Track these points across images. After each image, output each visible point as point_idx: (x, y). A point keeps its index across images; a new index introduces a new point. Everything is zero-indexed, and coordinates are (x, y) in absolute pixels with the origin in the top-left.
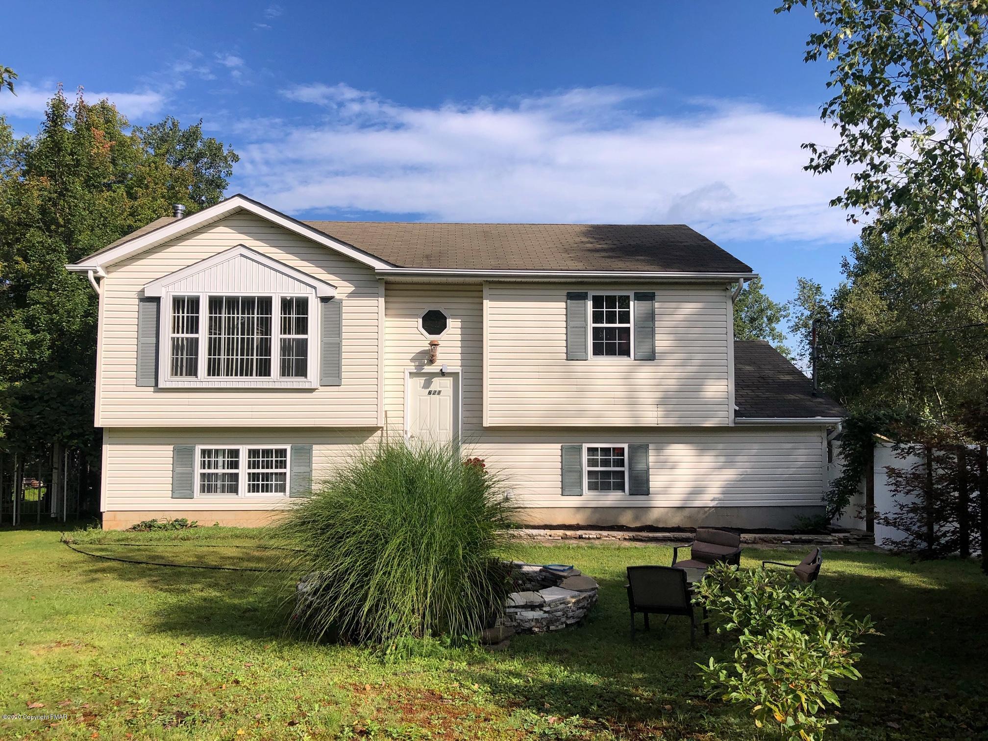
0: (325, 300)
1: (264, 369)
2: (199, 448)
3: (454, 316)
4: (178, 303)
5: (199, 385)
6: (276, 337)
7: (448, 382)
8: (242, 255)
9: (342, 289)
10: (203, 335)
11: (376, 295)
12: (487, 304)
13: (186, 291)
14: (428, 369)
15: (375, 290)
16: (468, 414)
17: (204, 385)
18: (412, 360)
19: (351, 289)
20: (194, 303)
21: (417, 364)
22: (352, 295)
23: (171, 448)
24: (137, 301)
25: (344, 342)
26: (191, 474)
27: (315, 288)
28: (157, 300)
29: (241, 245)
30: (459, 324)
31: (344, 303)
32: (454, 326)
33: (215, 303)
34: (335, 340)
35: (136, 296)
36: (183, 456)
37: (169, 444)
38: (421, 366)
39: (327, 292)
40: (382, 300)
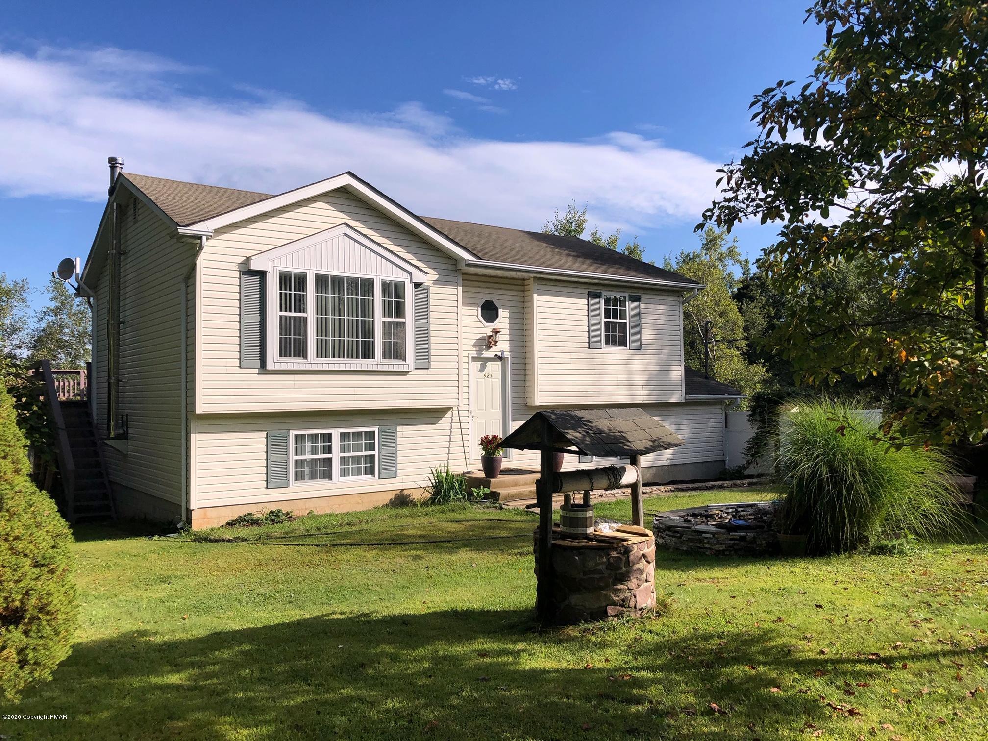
0: (417, 285)
1: (367, 352)
2: (293, 433)
3: (504, 307)
4: (285, 279)
5: (308, 367)
6: (379, 319)
7: (497, 365)
8: (345, 235)
9: (429, 277)
10: (311, 314)
11: (455, 284)
12: (536, 298)
13: (293, 267)
14: (486, 354)
15: (454, 279)
16: (516, 395)
17: (314, 367)
18: (474, 345)
19: (436, 277)
20: (301, 280)
21: (478, 349)
22: (437, 282)
23: (264, 434)
24: (237, 274)
25: (432, 327)
26: (287, 462)
27: (410, 274)
28: (262, 274)
29: (346, 224)
30: (507, 315)
31: (432, 290)
32: (504, 315)
33: (322, 281)
34: (425, 325)
35: (236, 268)
36: (276, 444)
37: (262, 431)
38: (480, 352)
39: (418, 277)
40: (460, 288)
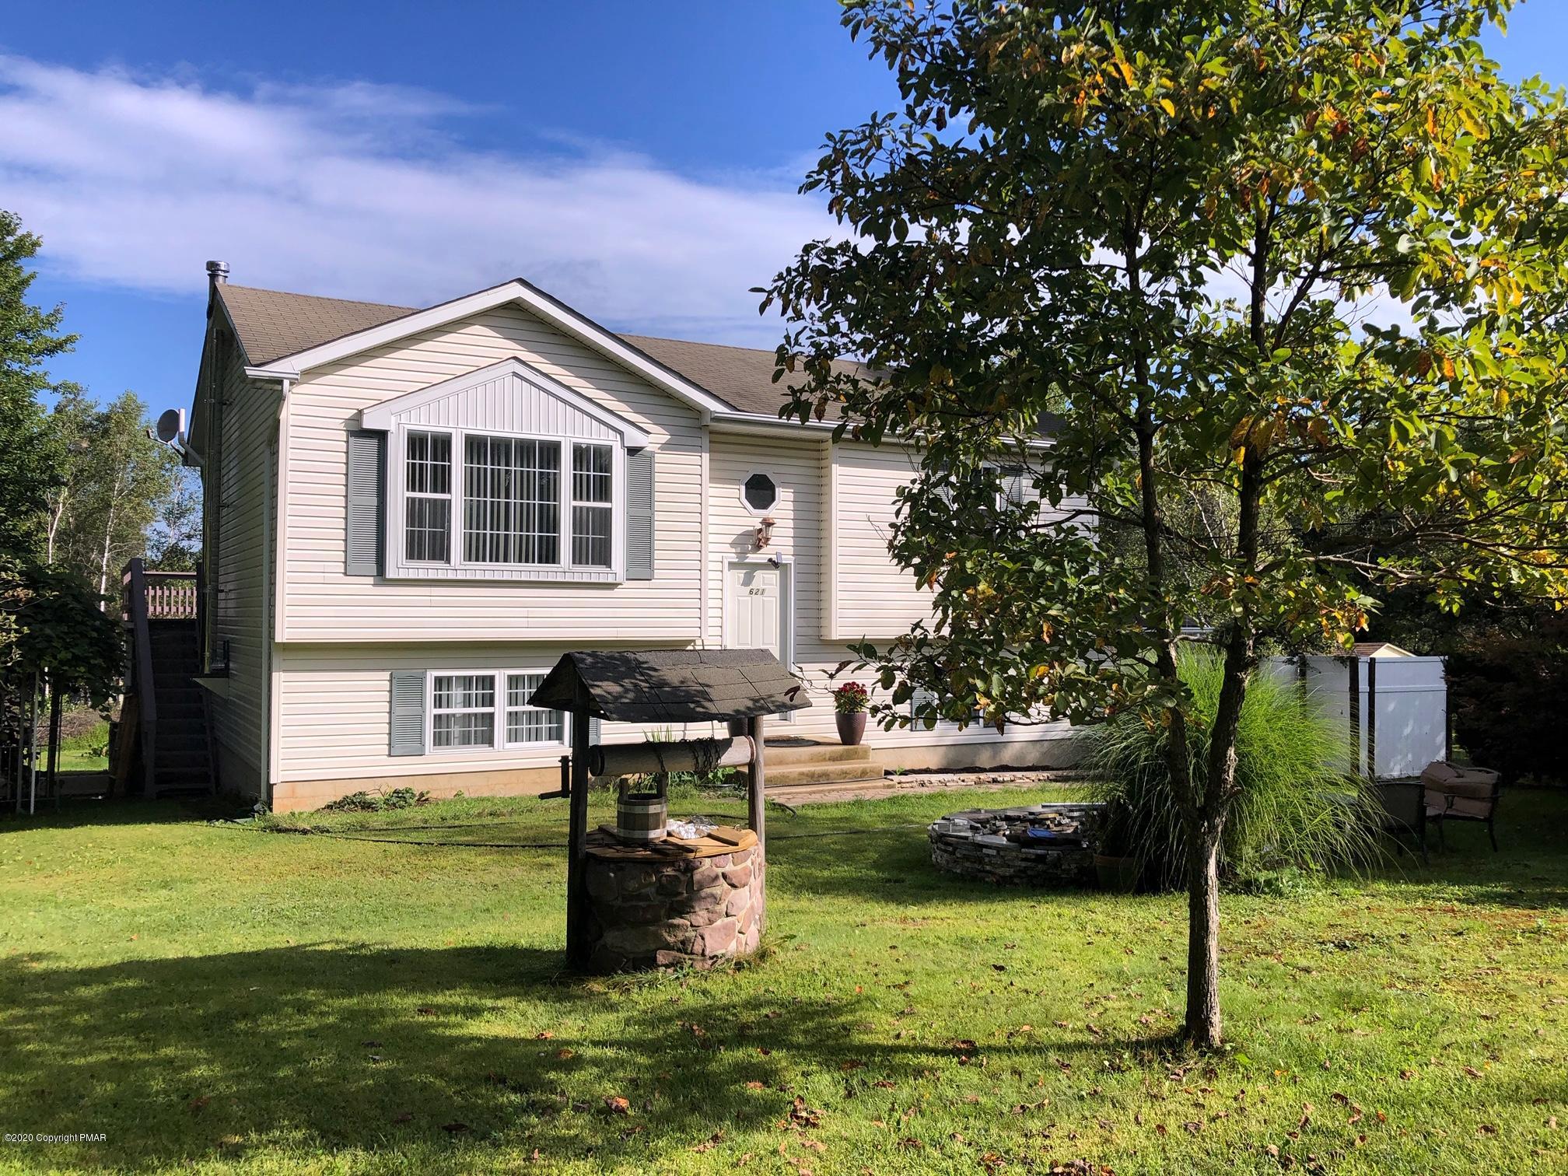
0: (633, 451)
1: (549, 553)
2: (431, 675)
3: (785, 484)
4: (417, 443)
5: (451, 576)
6: (567, 504)
7: (773, 576)
8: (515, 374)
9: (654, 438)
10: (457, 497)
11: (700, 449)
12: (836, 470)
13: (429, 424)
14: (753, 558)
15: (697, 442)
16: (802, 622)
17: (460, 576)
18: (733, 544)
19: (666, 437)
20: (442, 445)
21: (739, 550)
22: (666, 447)
23: (386, 675)
24: (343, 436)
25: (657, 516)
26: (421, 718)
27: (621, 433)
28: (381, 436)
29: (515, 358)
30: (791, 496)
31: (658, 458)
32: (784, 497)
33: (475, 446)
34: (646, 512)
35: (342, 427)
36: (404, 689)
37: (383, 670)
38: (742, 554)
39: (635, 438)
40: (706, 456)
